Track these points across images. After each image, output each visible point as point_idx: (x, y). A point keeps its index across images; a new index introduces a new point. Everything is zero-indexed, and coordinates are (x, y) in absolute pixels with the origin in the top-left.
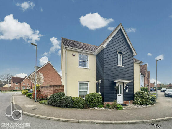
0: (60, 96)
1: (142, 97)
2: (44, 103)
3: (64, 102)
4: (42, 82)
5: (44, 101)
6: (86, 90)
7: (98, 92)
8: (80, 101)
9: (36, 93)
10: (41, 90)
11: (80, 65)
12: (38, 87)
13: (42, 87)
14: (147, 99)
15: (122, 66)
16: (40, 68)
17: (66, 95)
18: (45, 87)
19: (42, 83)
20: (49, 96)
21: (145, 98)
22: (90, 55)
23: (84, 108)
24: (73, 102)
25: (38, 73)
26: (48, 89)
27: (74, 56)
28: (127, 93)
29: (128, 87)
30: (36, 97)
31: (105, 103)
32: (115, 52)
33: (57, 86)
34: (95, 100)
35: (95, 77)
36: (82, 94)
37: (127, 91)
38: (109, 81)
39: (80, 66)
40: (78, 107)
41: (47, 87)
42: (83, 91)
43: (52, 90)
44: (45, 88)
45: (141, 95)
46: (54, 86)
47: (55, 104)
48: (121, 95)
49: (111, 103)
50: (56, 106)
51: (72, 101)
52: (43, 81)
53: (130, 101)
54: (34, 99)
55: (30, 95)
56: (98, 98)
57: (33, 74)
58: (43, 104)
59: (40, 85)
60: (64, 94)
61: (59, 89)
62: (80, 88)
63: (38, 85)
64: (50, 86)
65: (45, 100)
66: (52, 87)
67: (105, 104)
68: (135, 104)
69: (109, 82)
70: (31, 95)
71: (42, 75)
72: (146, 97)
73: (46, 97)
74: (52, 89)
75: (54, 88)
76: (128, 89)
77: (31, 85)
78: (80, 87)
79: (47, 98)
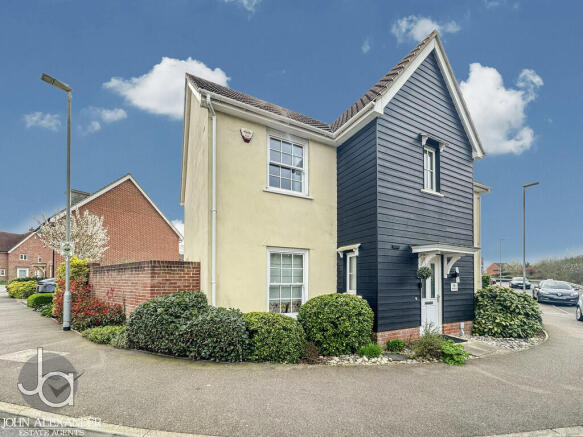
0: (186, 308)
1: (506, 309)
2: (109, 339)
3: (210, 336)
4: (97, 249)
5: (106, 330)
6: (298, 284)
7: (345, 291)
8: (285, 329)
9: (67, 294)
10: (94, 280)
11: (274, 182)
12: (78, 270)
13: (97, 267)
14: (527, 315)
15: (438, 194)
16: (88, 195)
17: (212, 302)
18: (111, 268)
19: (98, 252)
20: (130, 310)
21: (519, 313)
22: (311, 145)
23: (304, 358)
24: (251, 336)
25: (81, 214)
26: (126, 275)
27: (247, 141)
28: (454, 294)
29: (458, 271)
30: (72, 311)
31: (379, 334)
32: (415, 136)
33: (169, 265)
34: (347, 324)
35: (331, 234)
36: (282, 299)
37: (454, 287)
38: (393, 248)
39: (271, 185)
40: (276, 358)
41: (121, 268)
42: (283, 287)
43: (148, 281)
44: (114, 274)
45: (505, 300)
46: (155, 265)
47: (164, 344)
48: (434, 300)
49: (402, 334)
50: (169, 353)
51: (247, 329)
52: (104, 246)
53: (462, 324)
54: (59, 317)
55: (42, 303)
56: (360, 314)
57: (58, 217)
58: (105, 342)
59: (88, 260)
60: (203, 298)
61: (180, 279)
62: (274, 276)
63: (78, 261)
64: (137, 267)
65: (112, 322)
66: (148, 270)
67: (383, 337)
68: (482, 333)
69: (397, 253)
70: (48, 300)
71: (99, 224)
72: (524, 307)
73: (119, 310)
74: (145, 278)
75: (153, 274)
76: (458, 280)
77: (51, 262)
78: (272, 272)
79: (124, 317)
